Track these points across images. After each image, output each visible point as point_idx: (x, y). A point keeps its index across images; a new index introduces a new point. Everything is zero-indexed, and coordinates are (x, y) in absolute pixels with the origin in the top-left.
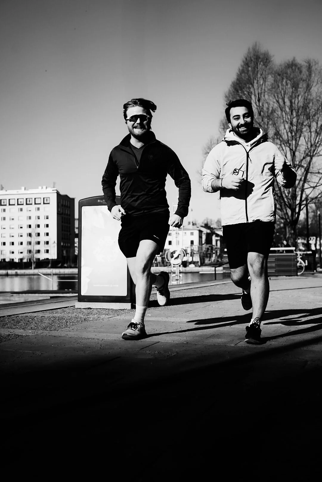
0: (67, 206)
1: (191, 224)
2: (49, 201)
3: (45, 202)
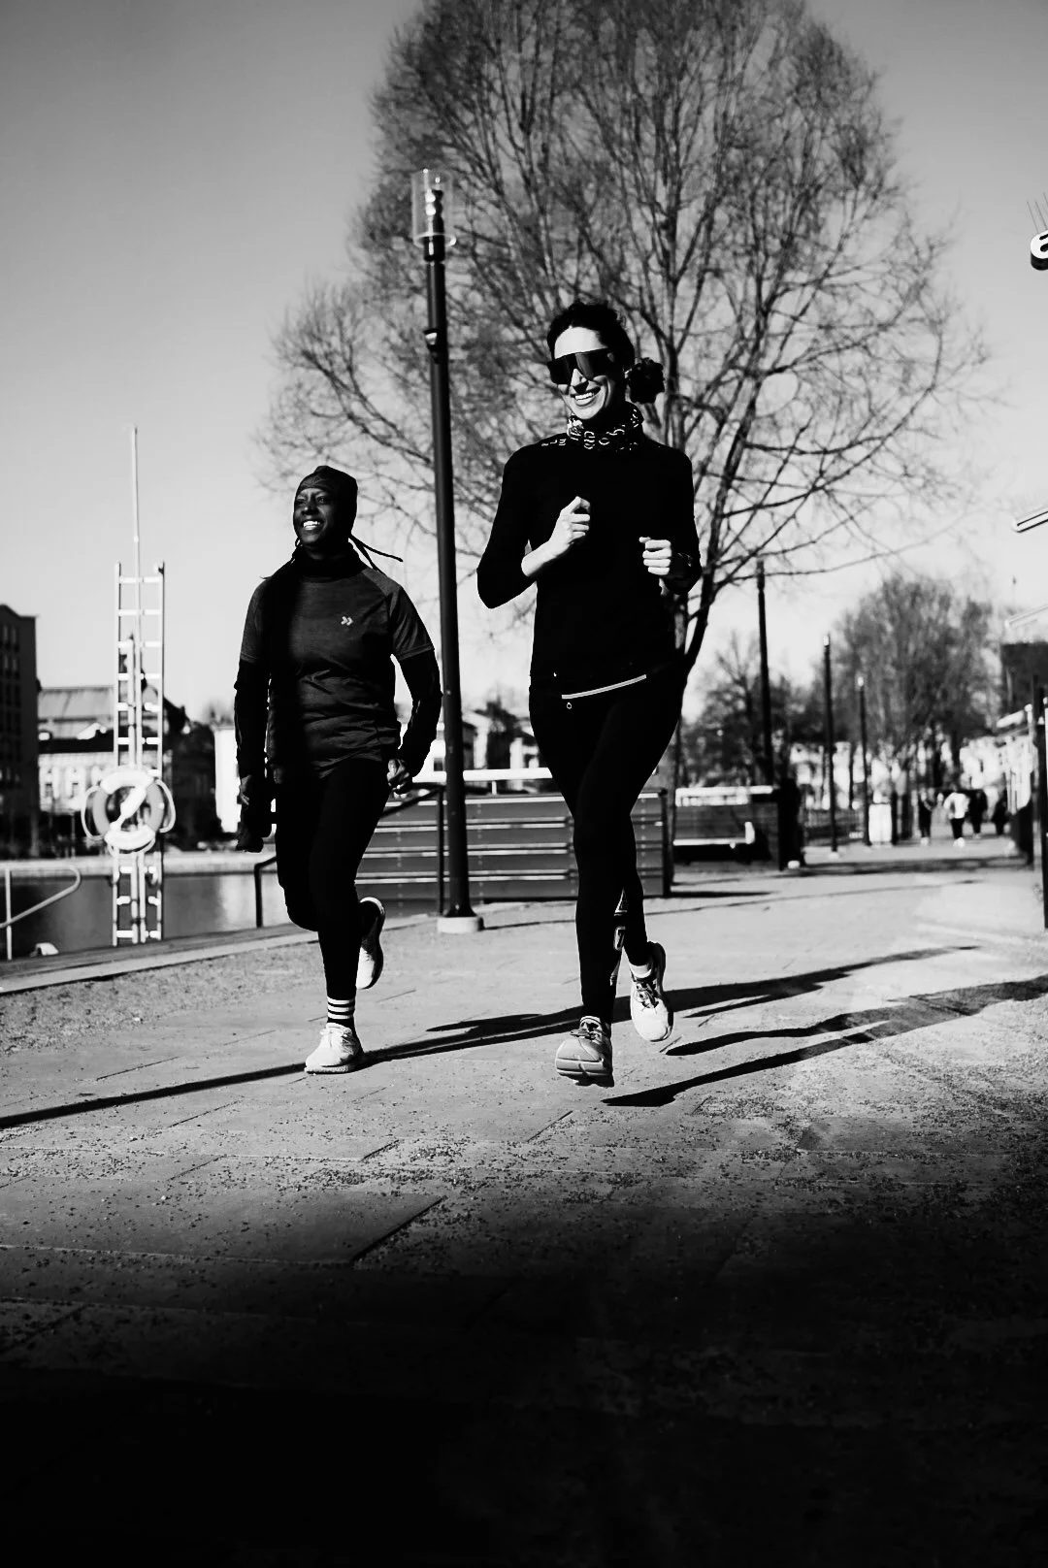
0: (8, 645)
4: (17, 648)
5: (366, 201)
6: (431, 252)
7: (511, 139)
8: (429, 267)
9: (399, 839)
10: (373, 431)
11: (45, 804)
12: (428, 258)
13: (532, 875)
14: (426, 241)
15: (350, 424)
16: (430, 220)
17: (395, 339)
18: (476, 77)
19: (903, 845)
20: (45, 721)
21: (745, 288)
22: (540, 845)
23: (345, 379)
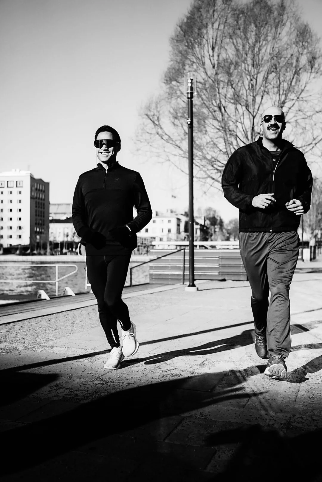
0: (42, 191)
1: (169, 211)
2: (22, 184)
3: (18, 185)
4: (44, 191)
5: (166, 70)
6: (189, 96)
7: (208, 52)
8: (188, 101)
9: (170, 261)
10: (164, 138)
11: (51, 239)
12: (188, 98)
13: (208, 273)
14: (188, 93)
15: (158, 135)
16: (189, 87)
17: (172, 111)
18: (200, 35)
19: (313, 261)
20: (51, 213)
21: (276, 98)
22: (211, 264)
23: (157, 122)
